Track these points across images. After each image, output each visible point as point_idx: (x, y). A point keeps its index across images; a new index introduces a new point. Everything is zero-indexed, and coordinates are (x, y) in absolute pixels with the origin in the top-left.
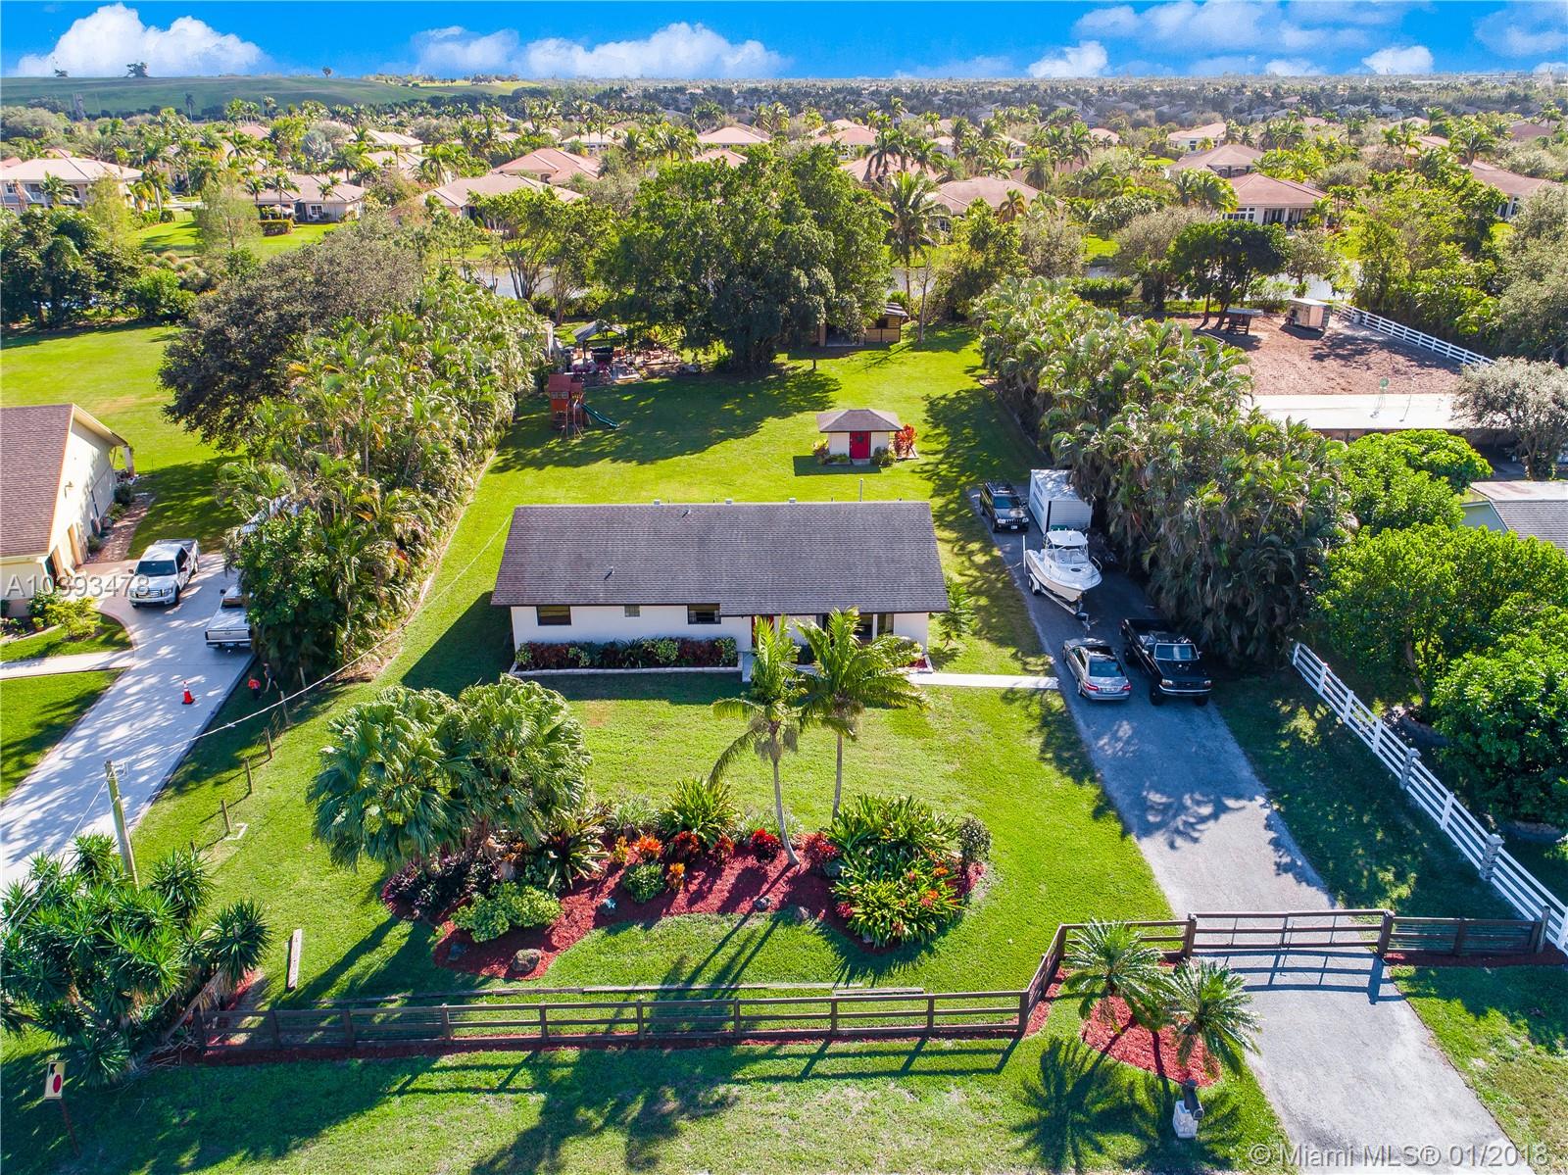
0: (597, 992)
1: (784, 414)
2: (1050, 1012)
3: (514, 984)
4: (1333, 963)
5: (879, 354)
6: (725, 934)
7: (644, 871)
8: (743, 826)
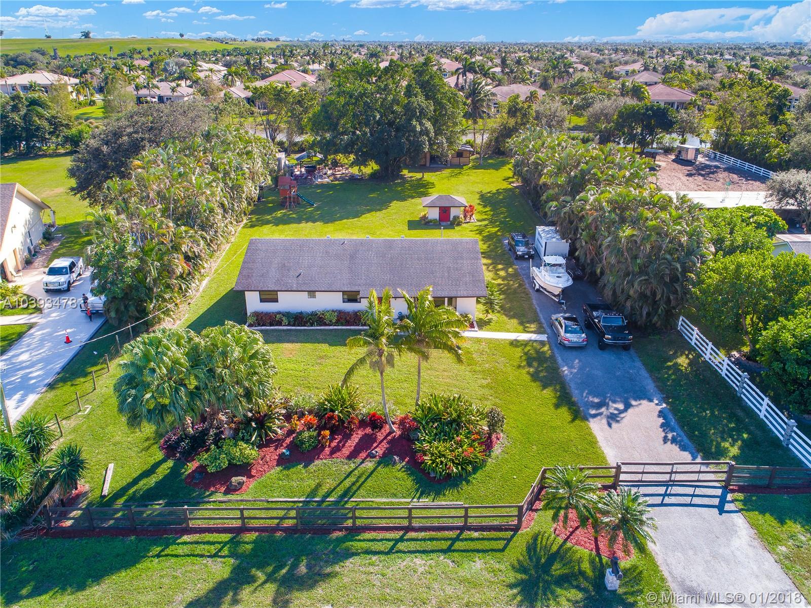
0: (276, 502)
1: (403, 199)
2: (535, 517)
3: (229, 496)
4: (698, 491)
5: (457, 171)
6: (351, 469)
7: (306, 434)
8: (364, 411)
